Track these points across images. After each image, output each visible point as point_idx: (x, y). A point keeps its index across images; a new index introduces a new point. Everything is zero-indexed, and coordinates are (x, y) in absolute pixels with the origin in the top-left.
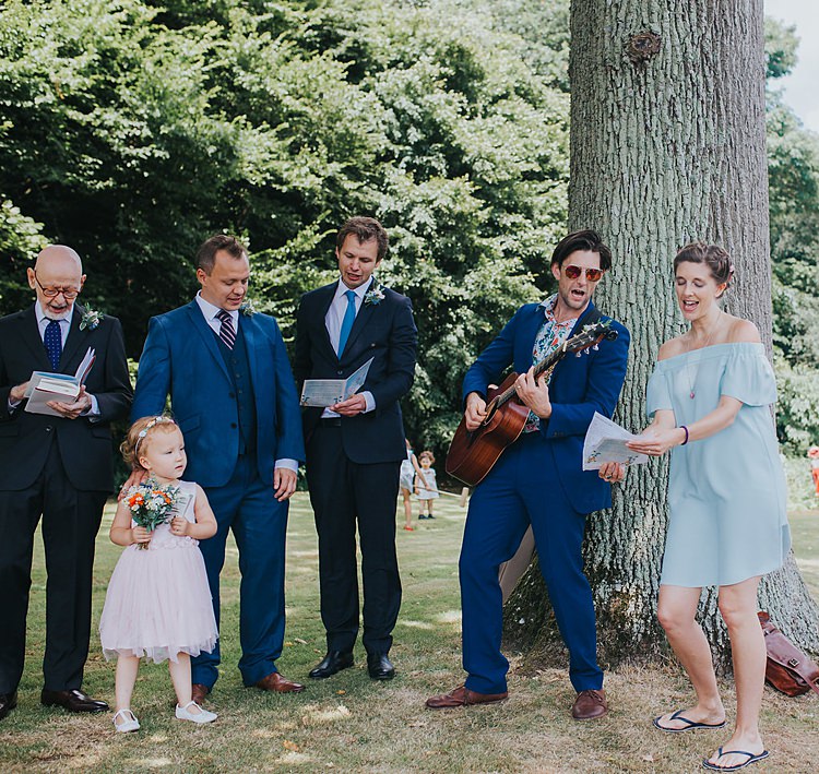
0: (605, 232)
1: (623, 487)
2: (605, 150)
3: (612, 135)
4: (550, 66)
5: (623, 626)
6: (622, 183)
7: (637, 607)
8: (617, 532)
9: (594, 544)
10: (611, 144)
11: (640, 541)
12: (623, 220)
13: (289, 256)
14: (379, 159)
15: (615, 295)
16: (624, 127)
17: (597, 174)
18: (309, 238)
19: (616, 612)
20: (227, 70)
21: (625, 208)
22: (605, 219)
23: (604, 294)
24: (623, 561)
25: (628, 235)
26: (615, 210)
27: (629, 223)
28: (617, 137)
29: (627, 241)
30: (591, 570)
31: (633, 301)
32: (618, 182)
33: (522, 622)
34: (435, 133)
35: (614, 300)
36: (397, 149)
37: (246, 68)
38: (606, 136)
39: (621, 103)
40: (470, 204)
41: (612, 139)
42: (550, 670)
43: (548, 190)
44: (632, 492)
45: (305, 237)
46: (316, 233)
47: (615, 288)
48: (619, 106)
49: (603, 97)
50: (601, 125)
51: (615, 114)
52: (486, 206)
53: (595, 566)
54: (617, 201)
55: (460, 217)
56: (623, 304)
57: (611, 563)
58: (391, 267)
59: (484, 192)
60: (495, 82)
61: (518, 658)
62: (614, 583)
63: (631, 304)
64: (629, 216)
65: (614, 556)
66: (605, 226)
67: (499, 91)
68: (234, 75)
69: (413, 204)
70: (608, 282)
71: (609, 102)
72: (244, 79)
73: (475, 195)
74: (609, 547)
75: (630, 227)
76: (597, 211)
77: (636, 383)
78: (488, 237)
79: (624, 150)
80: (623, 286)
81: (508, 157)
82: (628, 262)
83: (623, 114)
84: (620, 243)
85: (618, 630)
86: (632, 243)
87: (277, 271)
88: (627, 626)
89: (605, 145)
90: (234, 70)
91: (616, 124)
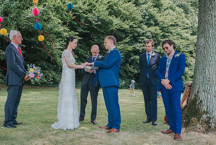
0: (208, 37)
1: (210, 94)
2: (208, 18)
3: (210, 15)
4: (177, 2)
5: (209, 124)
6: (213, 25)
7: (213, 120)
8: (208, 104)
9: (203, 106)
10: (210, 17)
11: (214, 106)
12: (212, 34)
13: (123, 43)
14: (140, 22)
15: (210, 51)
16: (214, 13)
17: (206, 24)
18: (127, 40)
19: (207, 121)
20: (112, 6)
21: (213, 31)
22: (208, 34)
23: (207, 51)
24: (210, 110)
25: (213, 37)
26: (211, 32)
27: (214, 34)
28: (212, 15)
29: (213, 39)
30: (202, 111)
31: (214, 52)
32: (212, 25)
33: (184, 121)
34: (152, 17)
35: (209, 52)
36: (144, 20)
37: (115, 6)
38: (209, 15)
39: (213, 7)
40: (159, 32)
41: (210, 16)
42: (192, 132)
43: (176, 29)
44: (212, 95)
45: (127, 39)
46: (129, 39)
47: (210, 49)
48: (212, 8)
49: (208, 6)
50: (208, 13)
51: (212, 10)
52: (162, 32)
53: (203, 111)
54: (211, 29)
55: (157, 34)
56: (211, 53)
57: (207, 110)
58: (142, 45)
59: (162, 29)
60: (165, 6)
61: (184, 129)
62: (207, 115)
63: (214, 53)
64: (214, 33)
65: (207, 109)
66: (208, 35)
67: (166, 8)
68: (113, 7)
69: (147, 32)
70: (208, 48)
71: (210, 7)
72: (115, 8)
73: (160, 30)
74: (206, 107)
75: (214, 35)
76: (206, 32)
77: (214, 71)
78: (163, 39)
79: (213, 18)
80: (212, 49)
81: (167, 21)
82: (213, 43)
83: (213, 10)
84: (212, 39)
85: (208, 125)
86: (214, 39)
87: (120, 46)
88: (210, 124)
89: (208, 17)
90: (113, 6)
91: (212, 12)
